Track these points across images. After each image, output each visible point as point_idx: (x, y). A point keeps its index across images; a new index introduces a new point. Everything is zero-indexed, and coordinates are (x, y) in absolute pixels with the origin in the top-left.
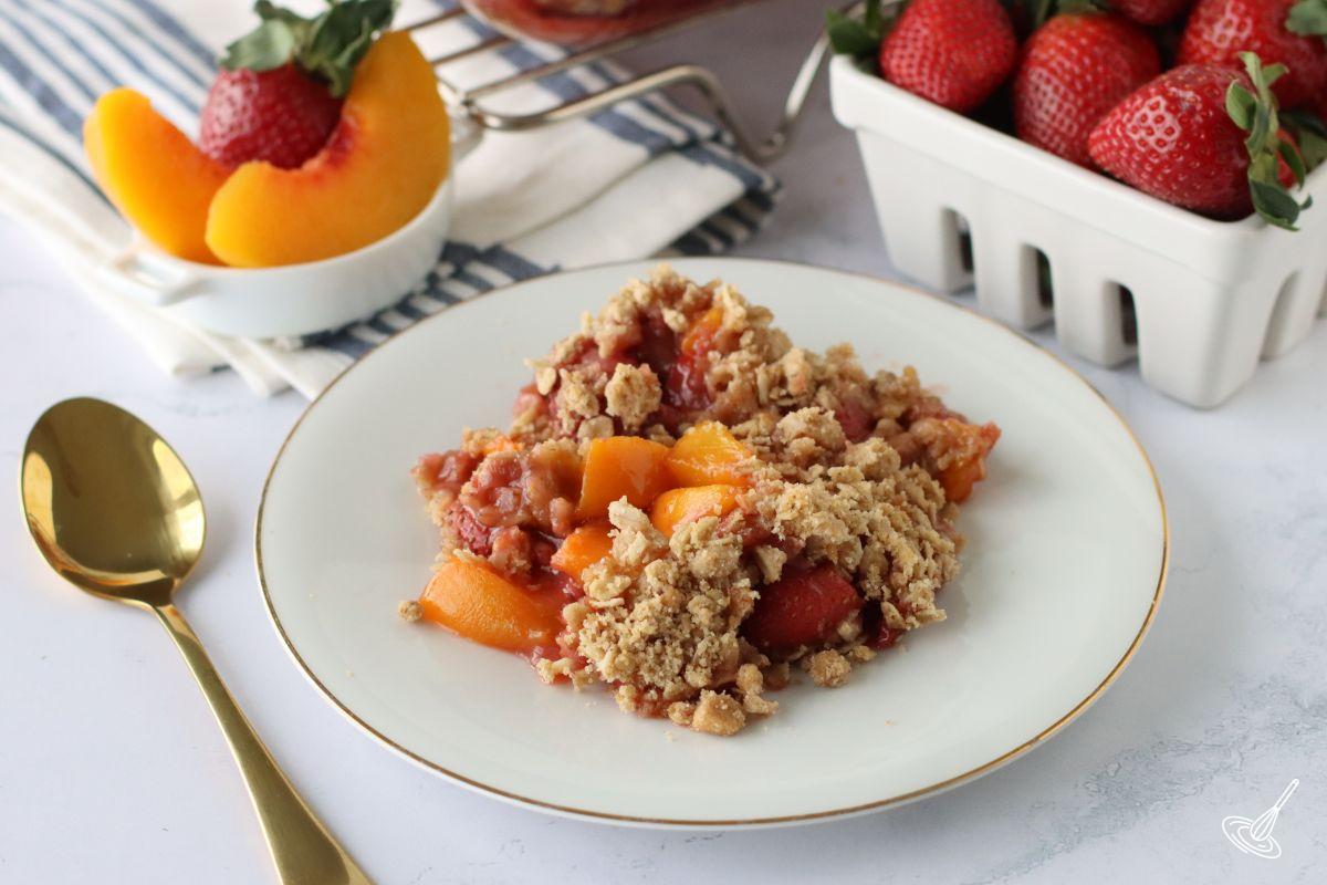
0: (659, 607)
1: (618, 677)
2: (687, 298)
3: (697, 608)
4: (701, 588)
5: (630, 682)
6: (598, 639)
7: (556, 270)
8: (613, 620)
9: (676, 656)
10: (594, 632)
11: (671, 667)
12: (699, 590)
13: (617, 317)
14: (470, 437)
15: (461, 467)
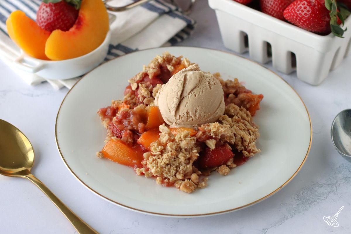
0: (170, 156)
1: (157, 174)
2: (173, 61)
3: (181, 157)
4: (183, 151)
5: (161, 176)
6: (152, 163)
7: (137, 50)
8: (157, 158)
9: (174, 170)
10: (151, 161)
11: (172, 173)
12: (182, 152)
13: (153, 67)
14: (114, 103)
15: (112, 111)
